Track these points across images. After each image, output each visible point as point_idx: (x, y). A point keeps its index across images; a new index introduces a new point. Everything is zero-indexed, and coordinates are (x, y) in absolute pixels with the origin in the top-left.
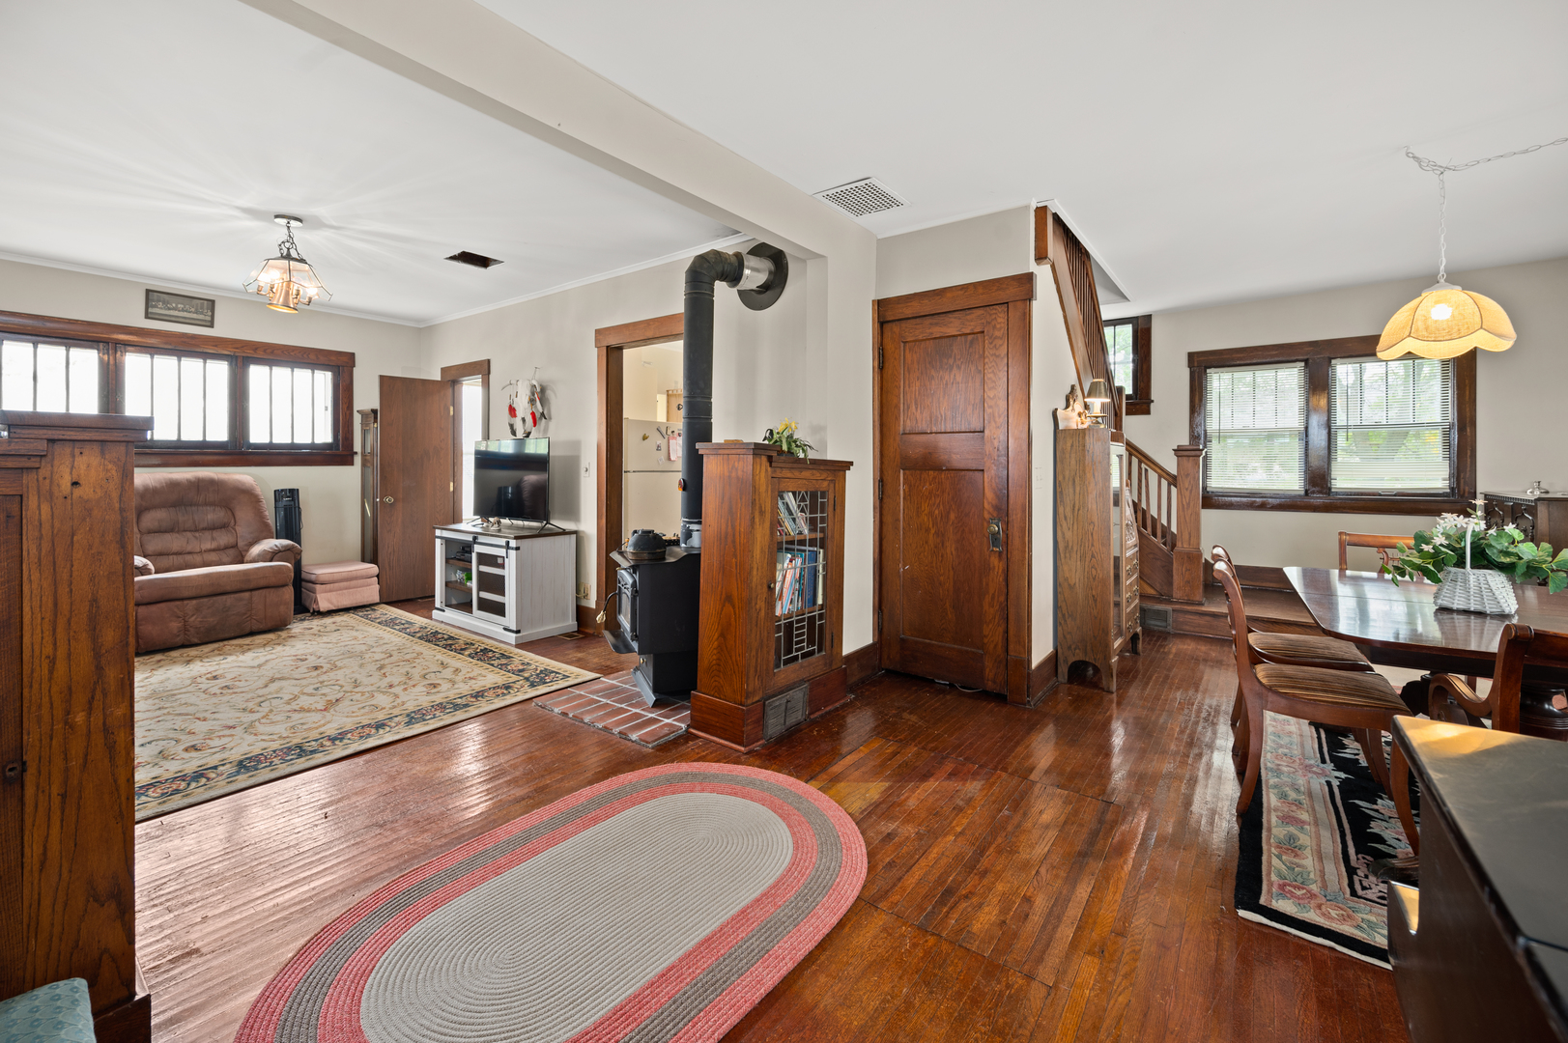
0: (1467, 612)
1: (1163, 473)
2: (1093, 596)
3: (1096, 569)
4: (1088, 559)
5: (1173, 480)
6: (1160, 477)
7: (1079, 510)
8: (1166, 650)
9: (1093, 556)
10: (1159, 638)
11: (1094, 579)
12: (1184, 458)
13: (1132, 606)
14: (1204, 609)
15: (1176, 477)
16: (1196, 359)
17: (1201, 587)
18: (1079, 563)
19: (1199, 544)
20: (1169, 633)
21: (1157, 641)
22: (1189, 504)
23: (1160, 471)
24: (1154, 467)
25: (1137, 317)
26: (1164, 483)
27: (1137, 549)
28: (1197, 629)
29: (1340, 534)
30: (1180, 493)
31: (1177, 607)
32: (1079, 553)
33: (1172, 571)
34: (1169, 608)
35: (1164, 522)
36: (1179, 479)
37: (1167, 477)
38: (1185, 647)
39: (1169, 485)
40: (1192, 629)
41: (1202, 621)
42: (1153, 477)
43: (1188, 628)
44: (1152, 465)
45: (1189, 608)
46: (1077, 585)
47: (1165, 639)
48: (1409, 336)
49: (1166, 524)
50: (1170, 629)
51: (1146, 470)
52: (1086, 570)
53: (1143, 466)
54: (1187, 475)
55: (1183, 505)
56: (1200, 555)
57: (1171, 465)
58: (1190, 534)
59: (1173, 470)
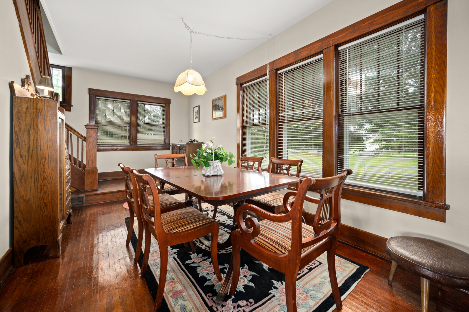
0: (213, 176)
1: (79, 136)
2: (45, 203)
3: (47, 186)
4: (40, 181)
5: (84, 139)
6: (78, 137)
7: (33, 150)
8: (84, 216)
9: (44, 178)
10: (80, 209)
11: (45, 193)
12: (90, 129)
13: (68, 201)
14: (99, 192)
15: (86, 137)
16: (92, 92)
17: (97, 183)
18: (33, 184)
19: (96, 165)
20: (83, 207)
21: (79, 212)
22: (92, 149)
23: (78, 135)
24: (75, 133)
25: (65, 67)
26: (80, 140)
27: (70, 171)
28: (96, 201)
29: (155, 155)
30: (88, 144)
31: (87, 194)
32: (33, 178)
33: (84, 178)
34: (83, 195)
35: (80, 159)
36: (88, 139)
37: (82, 137)
38: (93, 211)
39: (83, 141)
40: (94, 202)
41: (98, 197)
42: (74, 137)
43: (92, 202)
44: (74, 132)
45: (93, 193)
46: (32, 199)
47: (82, 211)
48: (187, 82)
49: (81, 161)
50: (84, 205)
51: (71, 134)
52: (39, 188)
53: (70, 132)
54: (91, 137)
55: (89, 149)
56: (97, 170)
57: (84, 132)
58: (92, 162)
59: (85, 135)
